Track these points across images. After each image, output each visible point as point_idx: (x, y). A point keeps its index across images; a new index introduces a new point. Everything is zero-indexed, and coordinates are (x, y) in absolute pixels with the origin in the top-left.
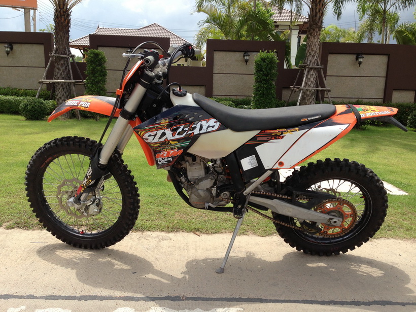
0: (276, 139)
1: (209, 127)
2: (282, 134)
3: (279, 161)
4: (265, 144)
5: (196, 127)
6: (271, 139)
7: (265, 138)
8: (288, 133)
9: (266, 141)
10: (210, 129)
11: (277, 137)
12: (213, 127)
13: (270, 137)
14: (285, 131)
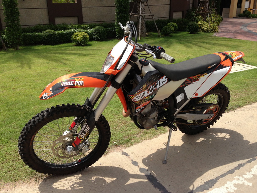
0: (195, 81)
1: (163, 82)
2: (199, 78)
3: (196, 93)
4: (190, 85)
5: (157, 84)
6: (193, 82)
7: (190, 82)
8: (202, 77)
9: (190, 83)
10: (164, 83)
11: (196, 80)
12: (165, 81)
13: (192, 81)
14: (200, 76)
